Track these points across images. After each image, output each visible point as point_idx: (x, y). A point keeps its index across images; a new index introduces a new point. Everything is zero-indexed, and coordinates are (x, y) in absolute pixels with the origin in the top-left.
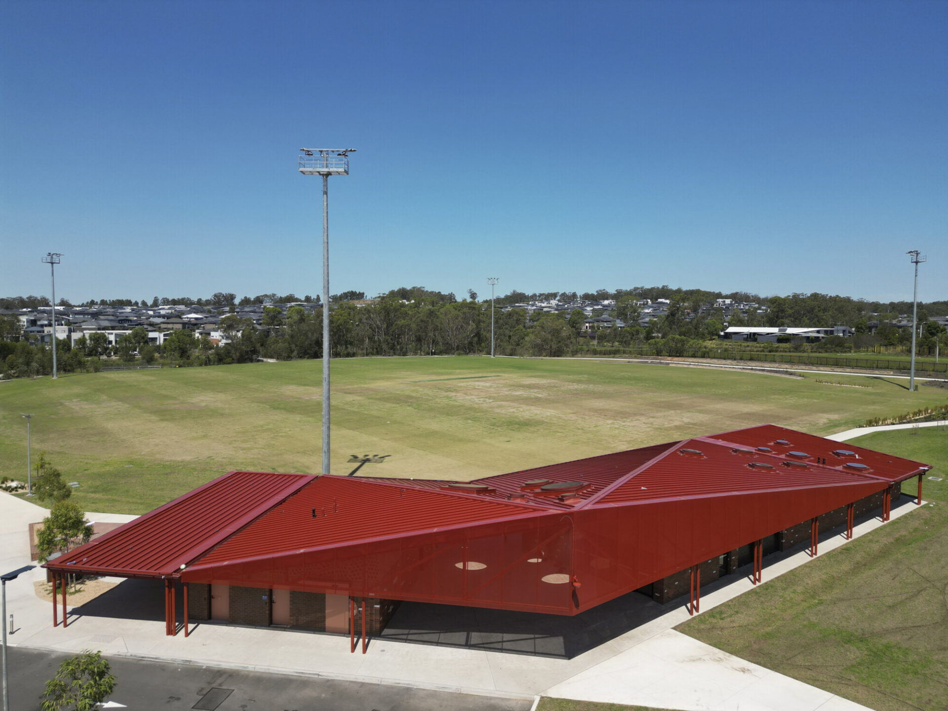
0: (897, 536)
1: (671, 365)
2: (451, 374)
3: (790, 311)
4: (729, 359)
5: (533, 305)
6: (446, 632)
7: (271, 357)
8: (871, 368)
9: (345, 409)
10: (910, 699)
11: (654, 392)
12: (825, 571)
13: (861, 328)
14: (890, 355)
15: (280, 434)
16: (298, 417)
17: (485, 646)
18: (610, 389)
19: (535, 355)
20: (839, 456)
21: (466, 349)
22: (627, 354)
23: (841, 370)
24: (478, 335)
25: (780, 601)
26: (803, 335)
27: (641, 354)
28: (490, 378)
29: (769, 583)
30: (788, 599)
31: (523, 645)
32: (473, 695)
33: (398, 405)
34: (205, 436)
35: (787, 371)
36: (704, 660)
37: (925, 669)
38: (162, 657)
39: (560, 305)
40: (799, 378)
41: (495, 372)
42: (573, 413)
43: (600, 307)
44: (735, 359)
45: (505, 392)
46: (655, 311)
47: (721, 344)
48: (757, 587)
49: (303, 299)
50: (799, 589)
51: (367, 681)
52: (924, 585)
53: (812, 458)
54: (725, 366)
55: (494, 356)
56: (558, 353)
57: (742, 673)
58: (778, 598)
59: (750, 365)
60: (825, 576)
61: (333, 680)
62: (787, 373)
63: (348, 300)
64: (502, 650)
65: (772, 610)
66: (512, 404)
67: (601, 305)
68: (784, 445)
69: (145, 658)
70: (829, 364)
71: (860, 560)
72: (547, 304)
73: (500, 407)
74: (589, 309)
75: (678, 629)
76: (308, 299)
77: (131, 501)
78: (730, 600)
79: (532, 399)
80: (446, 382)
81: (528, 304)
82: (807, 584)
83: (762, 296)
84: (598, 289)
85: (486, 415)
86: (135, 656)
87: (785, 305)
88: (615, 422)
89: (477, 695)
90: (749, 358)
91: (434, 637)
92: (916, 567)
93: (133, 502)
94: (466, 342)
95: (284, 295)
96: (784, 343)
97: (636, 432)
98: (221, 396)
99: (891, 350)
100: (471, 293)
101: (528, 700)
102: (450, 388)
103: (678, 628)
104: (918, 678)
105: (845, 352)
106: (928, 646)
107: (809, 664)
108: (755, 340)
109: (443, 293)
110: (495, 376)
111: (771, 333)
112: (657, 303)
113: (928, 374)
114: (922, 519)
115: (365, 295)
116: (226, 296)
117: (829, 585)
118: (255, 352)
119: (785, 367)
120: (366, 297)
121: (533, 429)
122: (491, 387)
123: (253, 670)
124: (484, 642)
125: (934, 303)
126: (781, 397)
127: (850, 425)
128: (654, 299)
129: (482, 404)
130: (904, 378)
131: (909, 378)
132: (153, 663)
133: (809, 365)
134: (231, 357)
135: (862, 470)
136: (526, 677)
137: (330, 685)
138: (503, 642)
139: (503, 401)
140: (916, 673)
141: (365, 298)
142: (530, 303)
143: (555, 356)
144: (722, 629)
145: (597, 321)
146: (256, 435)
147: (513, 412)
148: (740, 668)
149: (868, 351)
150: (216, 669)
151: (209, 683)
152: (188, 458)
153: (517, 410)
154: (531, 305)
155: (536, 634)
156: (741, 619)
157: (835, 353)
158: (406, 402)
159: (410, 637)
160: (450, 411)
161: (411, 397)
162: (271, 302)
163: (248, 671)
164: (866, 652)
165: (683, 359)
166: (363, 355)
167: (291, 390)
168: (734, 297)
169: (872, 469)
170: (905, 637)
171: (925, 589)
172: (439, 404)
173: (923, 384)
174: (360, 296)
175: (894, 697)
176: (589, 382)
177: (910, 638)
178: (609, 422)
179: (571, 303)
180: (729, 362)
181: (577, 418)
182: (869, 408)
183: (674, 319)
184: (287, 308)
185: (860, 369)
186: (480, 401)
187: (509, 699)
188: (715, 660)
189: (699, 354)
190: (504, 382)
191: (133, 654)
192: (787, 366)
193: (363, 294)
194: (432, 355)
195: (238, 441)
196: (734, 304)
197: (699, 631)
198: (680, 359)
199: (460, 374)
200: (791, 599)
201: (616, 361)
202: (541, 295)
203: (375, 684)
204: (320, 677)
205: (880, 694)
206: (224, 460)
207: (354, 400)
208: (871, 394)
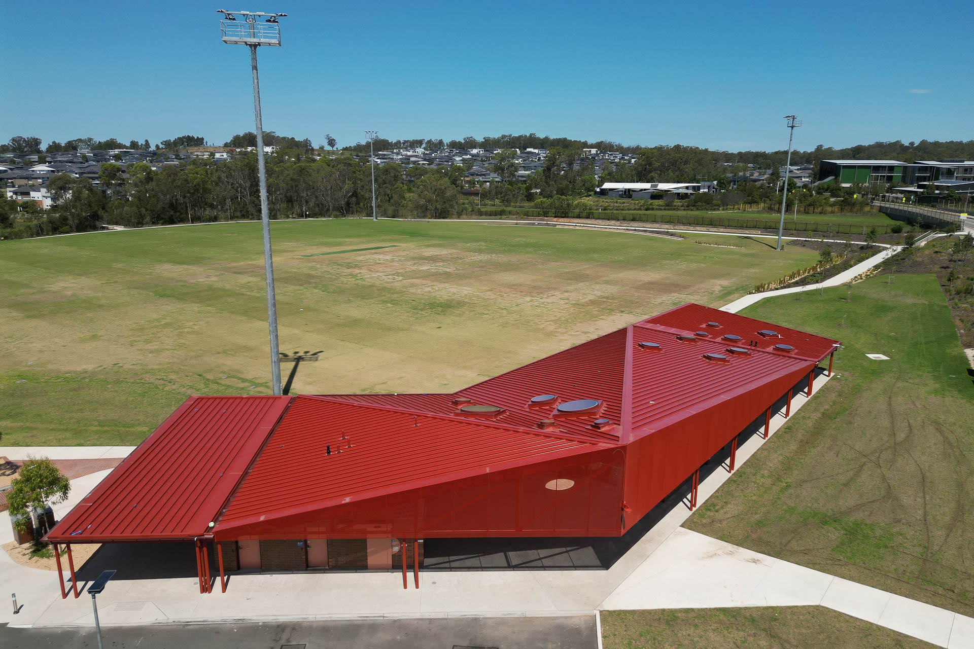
0: (822, 411)
1: (557, 227)
2: (340, 244)
3: (657, 164)
4: (613, 219)
5: (398, 154)
6: (484, 555)
7: (117, 224)
8: (741, 227)
9: (243, 294)
10: (889, 572)
11: (557, 262)
12: (780, 453)
13: (723, 183)
14: (753, 212)
15: (185, 330)
16: (196, 307)
17: (527, 565)
18: (515, 258)
19: (419, 217)
20: (764, 336)
21: (343, 211)
22: (514, 215)
23: (715, 229)
24: (355, 194)
25: (755, 487)
26: (675, 192)
27: (527, 215)
28: (387, 249)
29: (740, 470)
30: (761, 484)
31: (560, 560)
32: (537, 617)
33: (302, 288)
34: (95, 337)
35: (668, 232)
36: (719, 555)
37: (891, 542)
38: (210, 620)
39: (427, 154)
40: (680, 239)
41: (390, 241)
42: (489, 290)
43: (468, 157)
44: (618, 220)
45: (411, 267)
46: (525, 162)
47: (598, 201)
48: (732, 475)
49: (128, 144)
50: (766, 473)
51: (434, 616)
52: (864, 460)
53: (744, 341)
54: (609, 227)
55: (376, 219)
56: (442, 214)
57: (754, 564)
58: (753, 484)
59: (633, 225)
60: (781, 458)
61: (400, 620)
62: (667, 233)
63: (184, 146)
64: (544, 568)
65: (752, 496)
66: (425, 282)
67: (470, 155)
68: (715, 327)
69: (191, 622)
70: (705, 225)
71: (802, 438)
72: (413, 152)
73: (413, 285)
74: (458, 159)
75: (686, 527)
76: (134, 145)
77: (51, 428)
78: (716, 491)
79: (441, 274)
80: (342, 255)
81: (393, 152)
82: (771, 467)
83: (625, 145)
84: (466, 137)
85: (402, 296)
86: (179, 622)
87: (653, 158)
88: (533, 298)
89: (542, 617)
90: (632, 218)
91: (475, 562)
92: (849, 442)
93: (53, 429)
94: (343, 203)
95: (103, 140)
96: (656, 199)
97: (557, 310)
98: (85, 281)
99: (754, 208)
100: (329, 139)
101: (588, 616)
102: (349, 263)
103: (685, 525)
104: (889, 551)
105: (714, 210)
106: (886, 520)
107: (803, 548)
108: (630, 197)
109: (296, 140)
110: (391, 246)
111: (645, 190)
112: (526, 153)
113: (791, 233)
114: (836, 392)
115: (205, 141)
116: (28, 140)
117: (787, 465)
118: (95, 217)
119: (665, 228)
120: (206, 142)
121: (458, 312)
122: (392, 261)
123: (314, 620)
124: (525, 561)
125: (776, 153)
126: (672, 262)
127: (741, 292)
128: (523, 148)
129: (392, 282)
130: (771, 238)
131: (778, 237)
132: (201, 626)
133: (687, 225)
134: (68, 225)
135: (790, 352)
136: (578, 593)
137: (398, 625)
138: (540, 559)
139: (413, 278)
140: (886, 547)
141: (205, 144)
142: (395, 151)
143: (440, 218)
144: (721, 521)
145: (472, 175)
146: (158, 332)
147: (430, 292)
148: (751, 559)
149: (734, 208)
150: (274, 624)
151: (276, 641)
152: (90, 367)
153: (433, 289)
154: (395, 153)
155: (568, 547)
156: (732, 509)
157: (706, 211)
158: (309, 283)
159: (453, 565)
160: (364, 293)
161: (313, 277)
162: (87, 148)
163: (309, 622)
164: (842, 532)
165: (568, 220)
166: (226, 219)
167: (168, 270)
168: (599, 146)
169: (796, 349)
170: (866, 513)
171: (864, 464)
172: (346, 284)
173: (788, 244)
174: (199, 142)
175: (878, 571)
176: (490, 251)
177: (871, 514)
178: (528, 299)
179: (438, 152)
180: (613, 222)
181: (496, 296)
182: (751, 271)
183: (550, 174)
184: (110, 156)
185: (732, 229)
186: (389, 278)
187: (571, 617)
188: (727, 553)
189: (584, 215)
190: (404, 254)
191: (176, 620)
192: (667, 226)
193: (203, 139)
194: (306, 217)
195: (139, 341)
196: (600, 154)
197: (703, 526)
198: (566, 220)
199: (351, 244)
200: (763, 483)
201: (504, 223)
202: (405, 142)
203: (441, 619)
204: (385, 618)
205: (867, 571)
206: (134, 367)
207: (249, 282)
208: (746, 255)
